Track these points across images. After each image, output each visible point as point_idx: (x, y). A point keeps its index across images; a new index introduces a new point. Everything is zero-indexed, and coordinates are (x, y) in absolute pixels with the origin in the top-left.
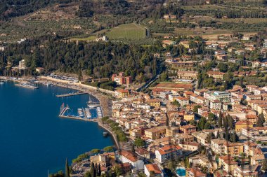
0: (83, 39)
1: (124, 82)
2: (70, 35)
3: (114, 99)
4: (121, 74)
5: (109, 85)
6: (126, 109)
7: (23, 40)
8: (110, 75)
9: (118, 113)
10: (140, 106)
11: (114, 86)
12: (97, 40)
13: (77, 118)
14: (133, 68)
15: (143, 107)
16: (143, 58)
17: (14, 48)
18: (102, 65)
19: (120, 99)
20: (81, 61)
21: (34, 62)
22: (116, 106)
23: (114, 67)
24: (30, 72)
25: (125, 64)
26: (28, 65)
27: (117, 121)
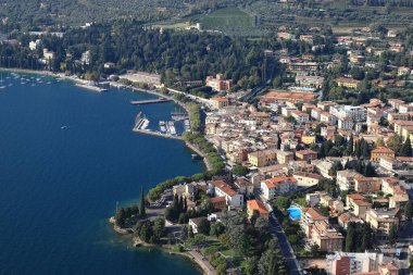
0: (170, 27)
1: (223, 86)
2: (152, 20)
3: (207, 109)
4: (218, 76)
5: (202, 90)
6: (223, 125)
7: (88, 25)
8: (203, 78)
9: (212, 129)
10: (243, 121)
11: (209, 93)
12: (188, 28)
13: (157, 133)
14: (235, 69)
15: (247, 122)
16: (249, 56)
17: (76, 35)
18: (194, 63)
19: (217, 110)
20: (165, 58)
21: (102, 55)
22: (210, 119)
23: (209, 66)
24: (93, 70)
25: (225, 62)
26: (94, 58)
27: (210, 140)
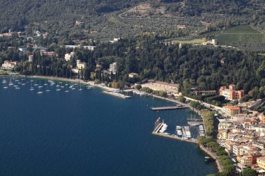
0: (188, 42)
1: (235, 96)
2: (172, 36)
3: (220, 116)
4: (231, 87)
5: (216, 99)
6: (234, 131)
7: (116, 40)
8: (217, 88)
9: (225, 134)
10: (253, 128)
11: (222, 101)
12: (204, 44)
13: (176, 137)
14: (246, 80)
15: (257, 129)
16: (259, 69)
17: (105, 49)
18: (209, 74)
19: (229, 117)
20: (183, 70)
21: (127, 66)
22: (223, 125)
23: (223, 78)
24: (119, 79)
25: (237, 74)
26: (120, 69)
27: (222, 145)
